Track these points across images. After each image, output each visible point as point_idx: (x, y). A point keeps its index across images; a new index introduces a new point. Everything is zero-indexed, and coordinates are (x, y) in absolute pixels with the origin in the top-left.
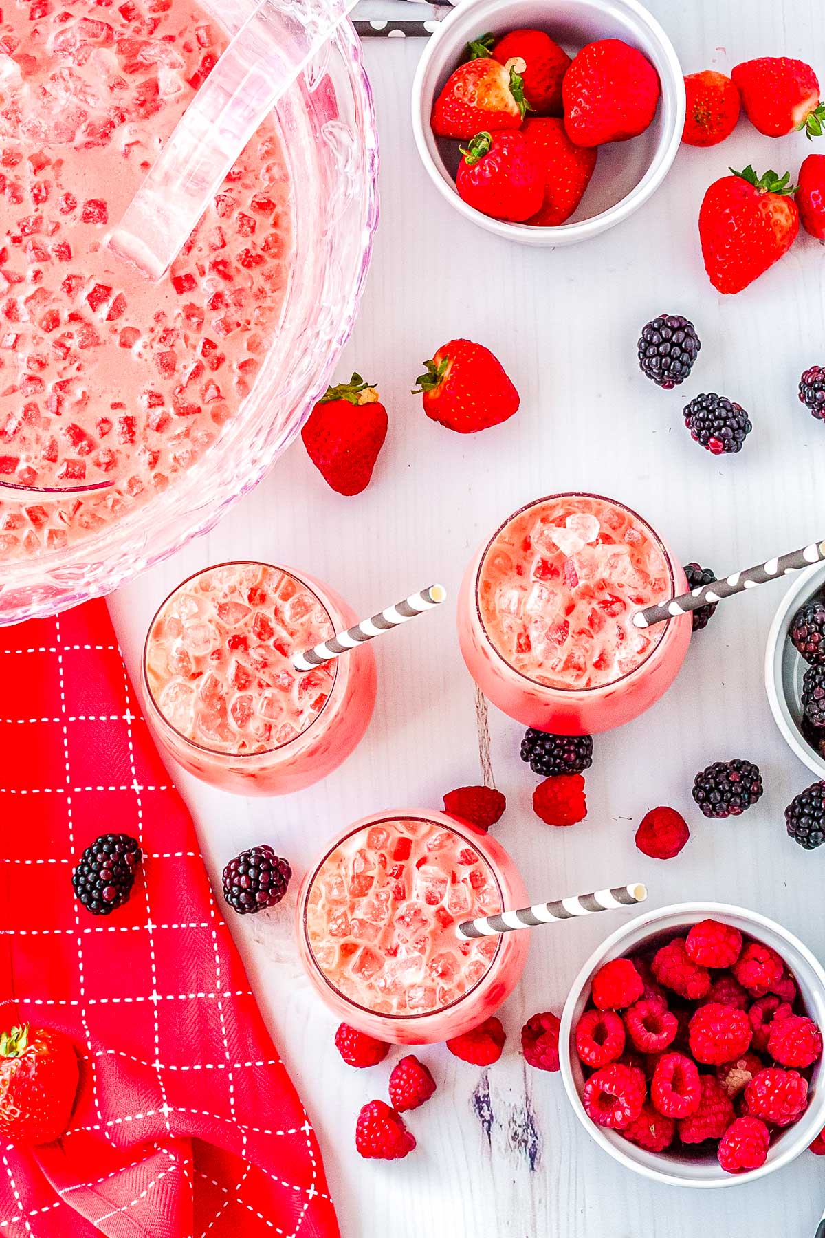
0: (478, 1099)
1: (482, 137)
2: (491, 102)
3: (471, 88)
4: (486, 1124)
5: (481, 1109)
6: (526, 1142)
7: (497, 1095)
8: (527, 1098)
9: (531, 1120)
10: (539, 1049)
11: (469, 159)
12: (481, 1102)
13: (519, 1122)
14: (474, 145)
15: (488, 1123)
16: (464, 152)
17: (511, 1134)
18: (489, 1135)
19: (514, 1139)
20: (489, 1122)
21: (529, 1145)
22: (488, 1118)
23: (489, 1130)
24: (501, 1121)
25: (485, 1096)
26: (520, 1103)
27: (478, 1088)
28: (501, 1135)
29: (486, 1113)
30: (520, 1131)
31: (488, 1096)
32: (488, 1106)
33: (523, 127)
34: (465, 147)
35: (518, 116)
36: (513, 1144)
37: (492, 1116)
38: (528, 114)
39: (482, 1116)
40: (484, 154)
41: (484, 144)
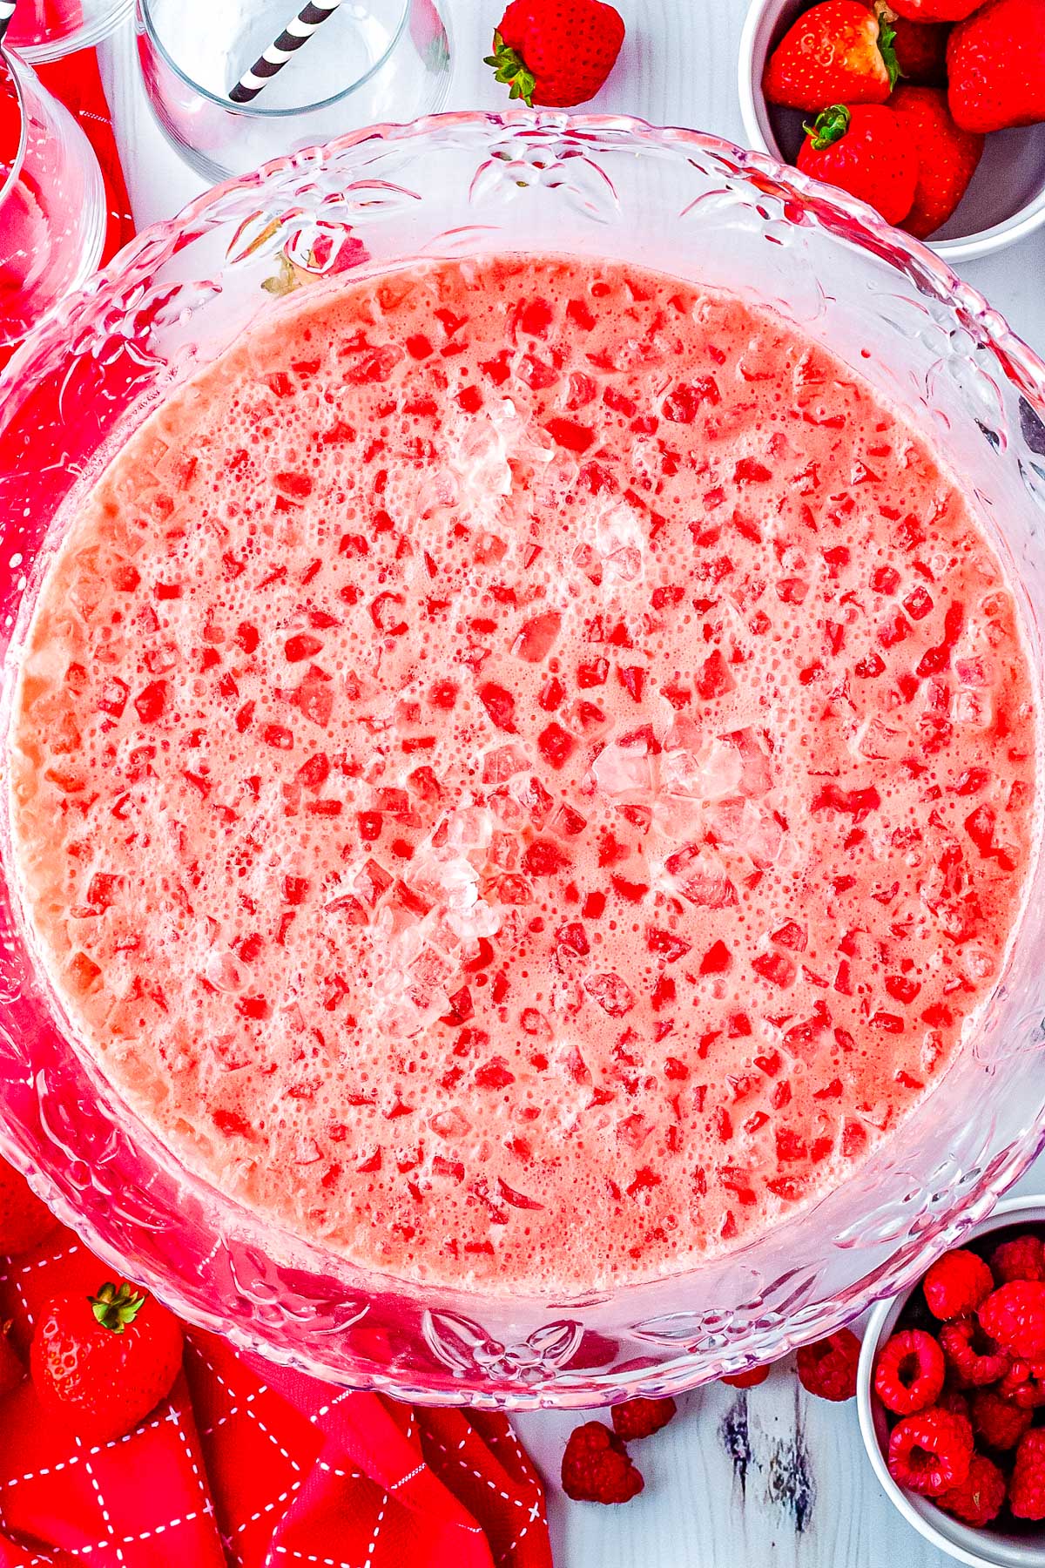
0: (730, 1428)
1: (836, 113)
2: (853, 62)
3: (826, 41)
4: (740, 1463)
5: (734, 1442)
6: (793, 1492)
7: (757, 1425)
8: (798, 1432)
9: (801, 1463)
10: (822, 1371)
11: (815, 142)
12: (734, 1432)
13: (784, 1463)
14: (823, 123)
15: (742, 1462)
16: (809, 131)
17: (773, 1478)
18: (743, 1479)
19: (776, 1485)
20: (744, 1461)
21: (797, 1496)
22: (743, 1455)
23: (743, 1472)
24: (760, 1460)
25: (740, 1425)
26: (788, 1437)
27: (731, 1413)
28: (759, 1480)
29: (740, 1448)
30: (786, 1475)
31: (744, 1425)
32: (745, 1438)
33: (890, 101)
34: (810, 125)
35: (887, 84)
36: (774, 1492)
37: (748, 1454)
38: (900, 83)
39: (735, 1452)
40: (838, 136)
41: (838, 123)
